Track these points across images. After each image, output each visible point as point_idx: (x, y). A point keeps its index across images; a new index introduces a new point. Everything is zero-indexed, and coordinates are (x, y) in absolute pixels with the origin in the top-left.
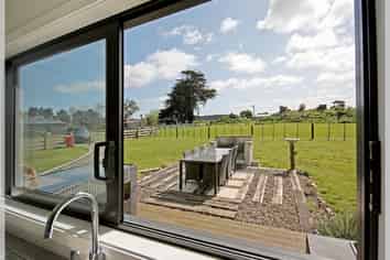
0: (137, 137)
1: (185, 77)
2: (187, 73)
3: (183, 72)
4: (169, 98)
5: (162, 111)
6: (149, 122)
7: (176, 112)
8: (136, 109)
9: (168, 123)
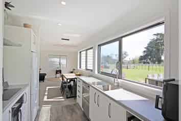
0: (127, 68)
1: (155, 37)
2: (157, 35)
3: (154, 35)
4: (145, 50)
5: (141, 56)
6: (134, 62)
7: (150, 57)
8: (127, 55)
9: (144, 63)
